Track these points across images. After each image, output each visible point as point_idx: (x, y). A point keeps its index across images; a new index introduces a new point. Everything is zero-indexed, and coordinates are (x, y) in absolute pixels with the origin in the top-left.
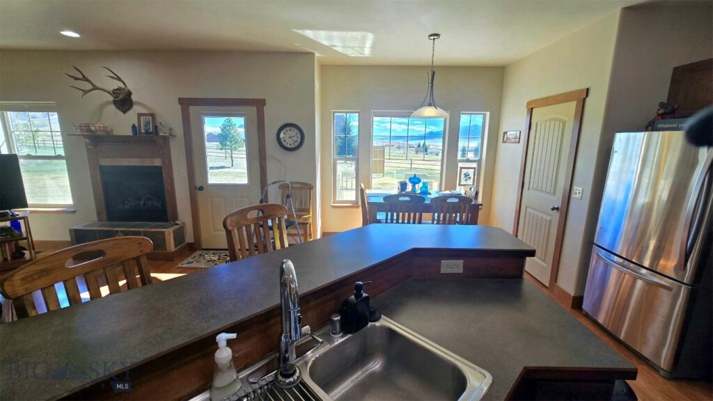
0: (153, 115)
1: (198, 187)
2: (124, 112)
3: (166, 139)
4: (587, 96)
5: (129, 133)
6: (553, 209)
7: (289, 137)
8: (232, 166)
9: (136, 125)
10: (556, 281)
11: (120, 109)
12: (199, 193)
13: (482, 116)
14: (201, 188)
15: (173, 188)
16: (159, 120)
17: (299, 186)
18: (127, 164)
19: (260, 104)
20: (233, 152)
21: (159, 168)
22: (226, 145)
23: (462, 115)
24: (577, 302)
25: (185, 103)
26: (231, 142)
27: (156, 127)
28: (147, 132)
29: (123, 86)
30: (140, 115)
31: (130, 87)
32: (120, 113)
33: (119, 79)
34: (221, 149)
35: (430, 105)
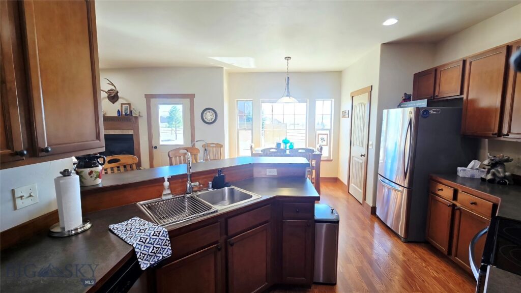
0: (129, 104)
1: (154, 146)
2: (113, 103)
3: (136, 118)
4: (372, 89)
5: (116, 115)
6: (361, 156)
7: (209, 116)
8: (176, 139)
9: (120, 110)
10: (365, 200)
11: (111, 101)
12: (154, 150)
13: (330, 101)
14: (156, 147)
15: (139, 148)
16: (133, 107)
17: (214, 145)
18: (113, 133)
19: (191, 97)
20: (177, 129)
21: (132, 135)
22: (172, 124)
23: (317, 101)
24: (374, 210)
25: (149, 97)
26: (176, 122)
27: (131, 111)
28: (126, 114)
29: (113, 88)
30: (122, 104)
31: (118, 89)
32: (111, 103)
33: (112, 84)
34: (169, 127)
35: (287, 96)
